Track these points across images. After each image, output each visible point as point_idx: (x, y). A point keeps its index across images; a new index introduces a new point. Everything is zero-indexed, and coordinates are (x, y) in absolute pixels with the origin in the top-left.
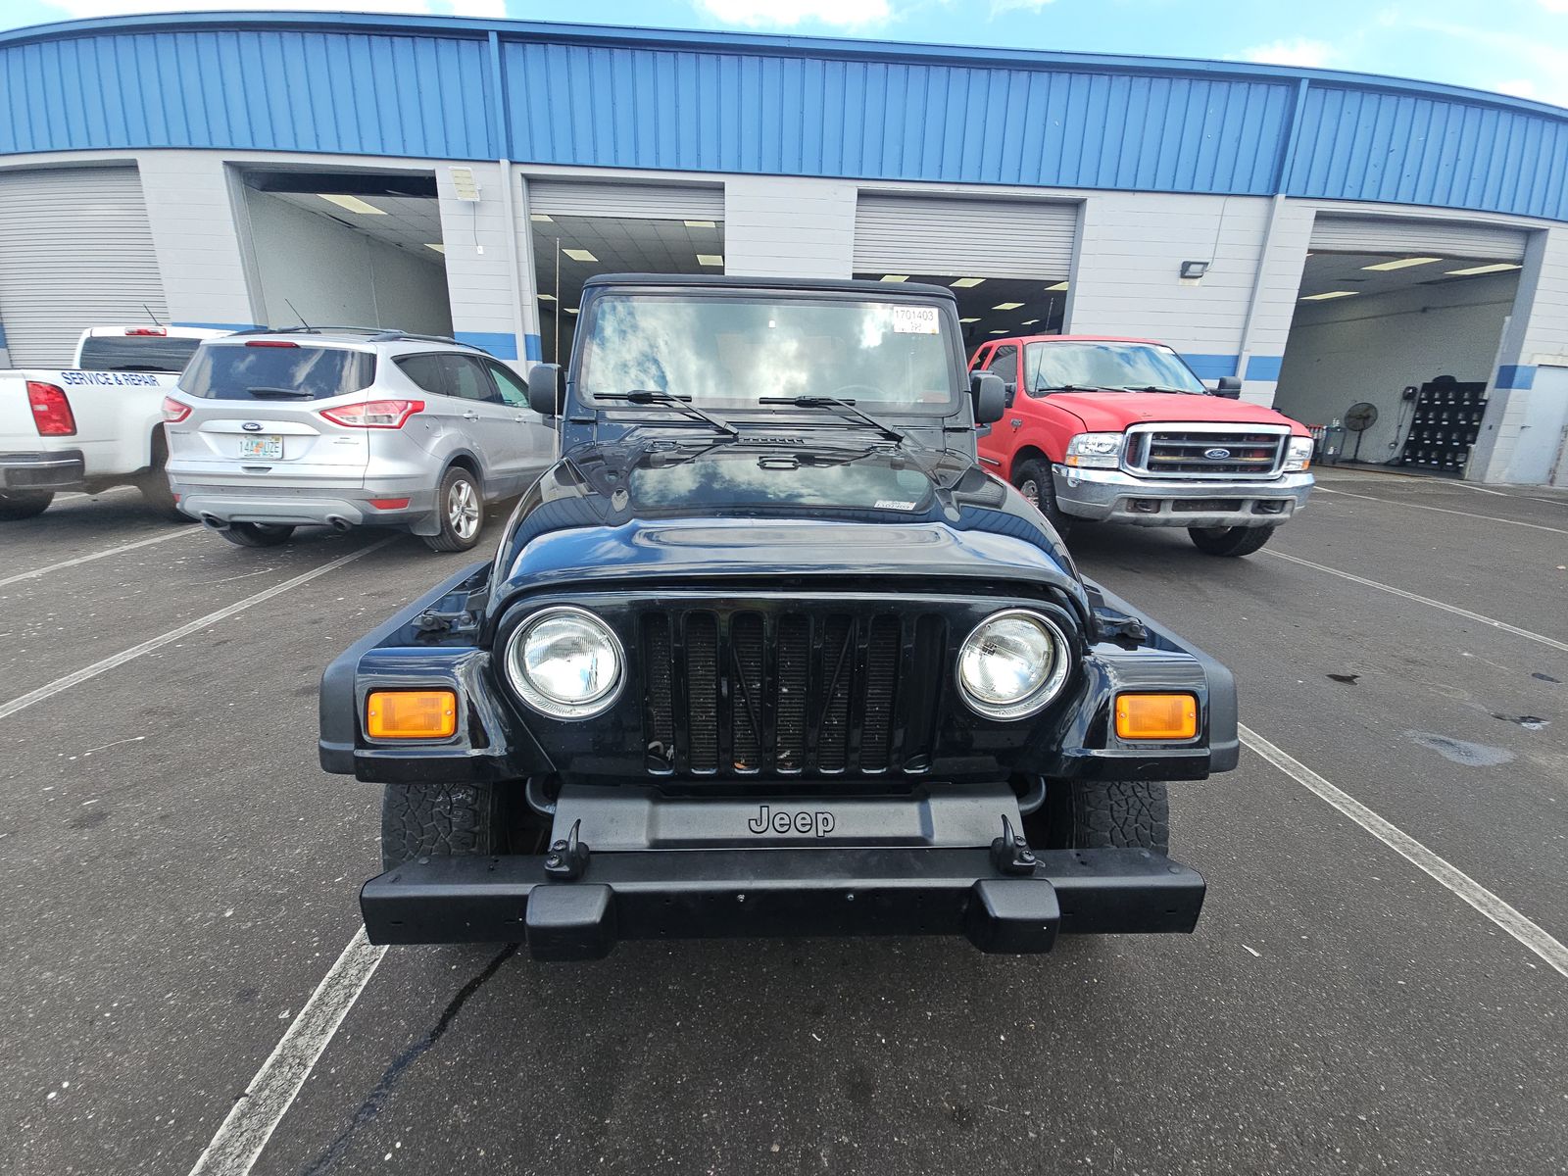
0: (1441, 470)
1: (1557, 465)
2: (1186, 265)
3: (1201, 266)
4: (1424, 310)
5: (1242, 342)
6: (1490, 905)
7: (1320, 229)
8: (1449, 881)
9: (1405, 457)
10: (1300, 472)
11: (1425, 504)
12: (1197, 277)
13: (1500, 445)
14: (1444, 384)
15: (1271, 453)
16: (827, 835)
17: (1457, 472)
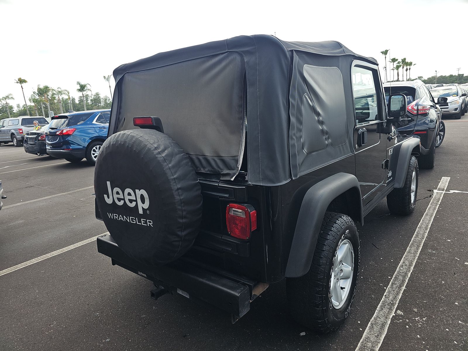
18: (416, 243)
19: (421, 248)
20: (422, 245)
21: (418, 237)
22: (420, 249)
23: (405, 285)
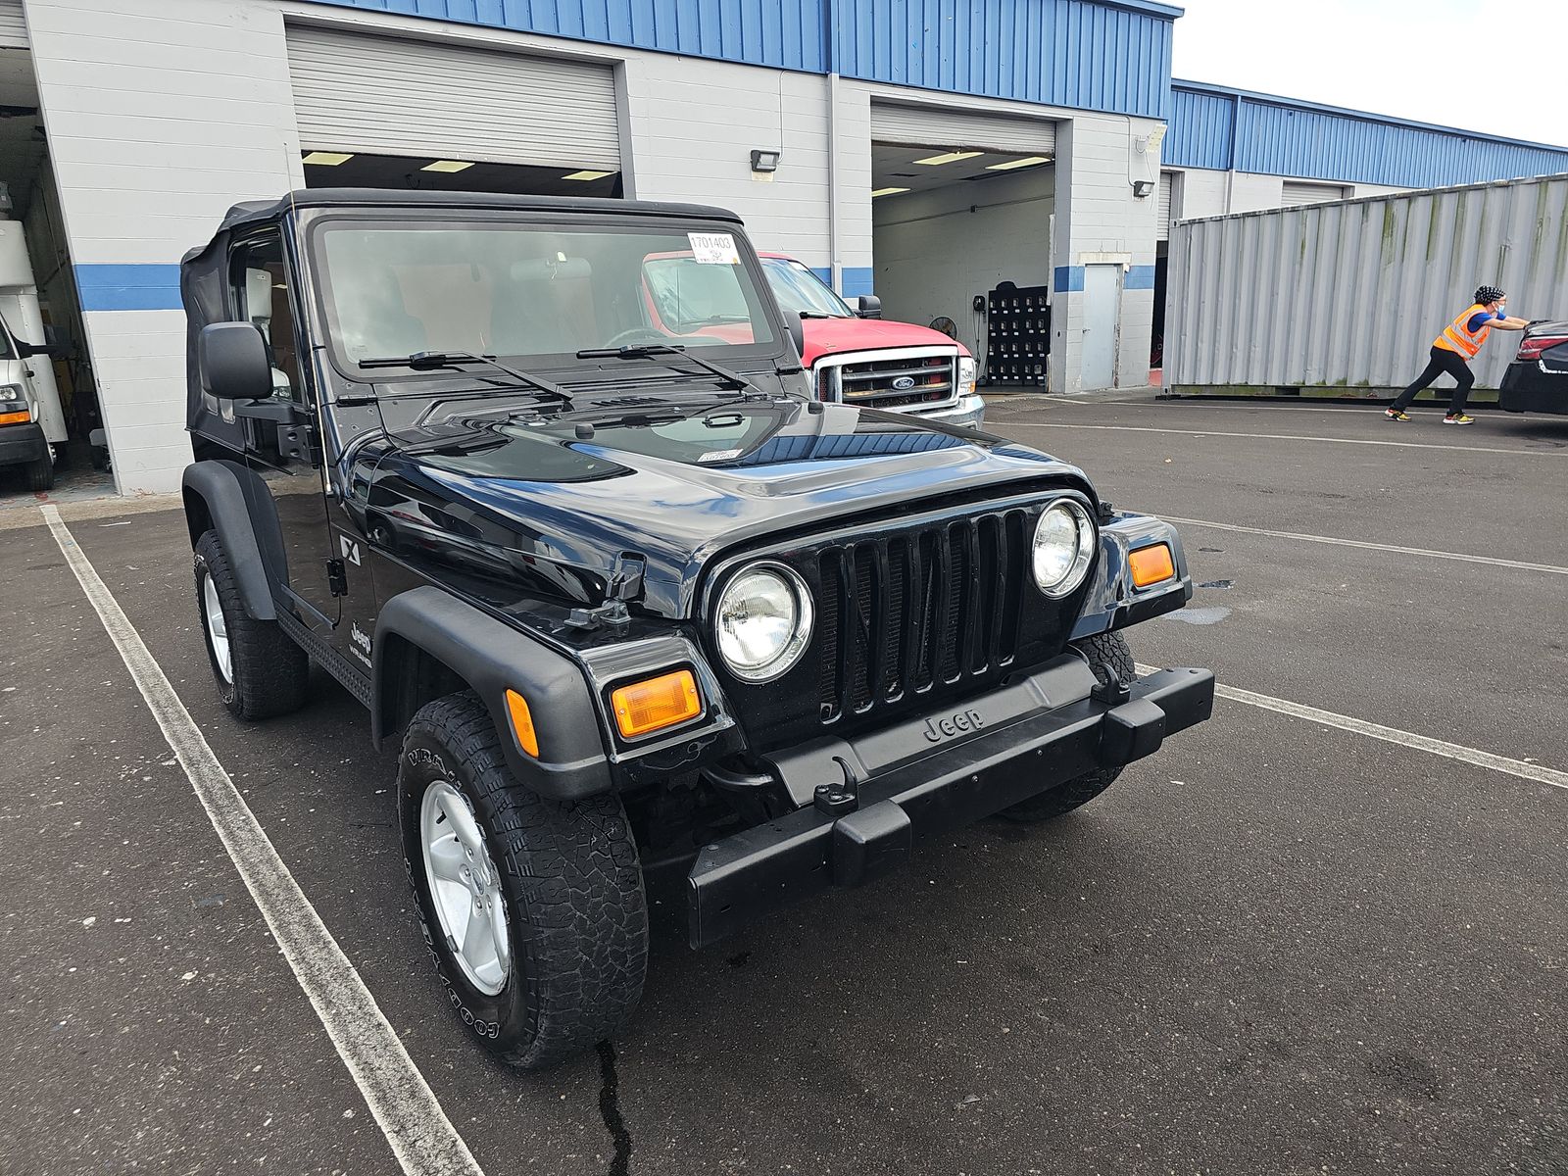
0: (1023, 385)
1: (1117, 366)
2: (756, 156)
3: (772, 157)
4: (973, 209)
5: (831, 251)
6: (1280, 706)
7: (877, 117)
8: (1248, 699)
9: (990, 375)
10: (969, 395)
11: (1030, 421)
12: (769, 171)
13: (1070, 352)
14: (1005, 291)
15: (946, 377)
16: (982, 727)
17: (1039, 386)
18: (281, 898)
19: (253, 892)
20: (259, 904)
21: (299, 923)
22: (250, 888)
23: (201, 797)
